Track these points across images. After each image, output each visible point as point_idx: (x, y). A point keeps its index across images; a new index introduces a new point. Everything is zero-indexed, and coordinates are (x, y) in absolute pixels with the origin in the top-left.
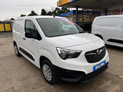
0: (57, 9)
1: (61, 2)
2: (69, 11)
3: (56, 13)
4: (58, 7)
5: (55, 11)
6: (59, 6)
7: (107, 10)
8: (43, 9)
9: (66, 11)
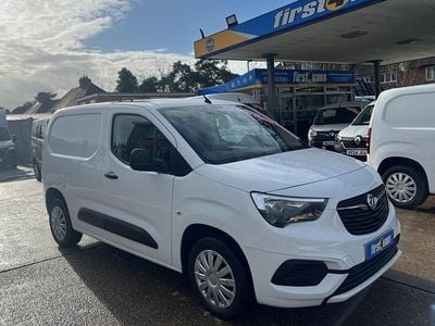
0: (177, 66)
1: (211, 40)
3: (177, 84)
5: (173, 75)
8: (124, 70)
9: (211, 74)
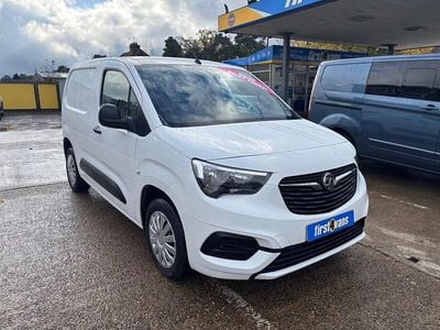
0: (219, 38)
1: (232, 16)
2: (261, 47)
4: (224, 35)
6: (226, 32)
7: (395, 48)
8: (171, 38)
9: (250, 48)
